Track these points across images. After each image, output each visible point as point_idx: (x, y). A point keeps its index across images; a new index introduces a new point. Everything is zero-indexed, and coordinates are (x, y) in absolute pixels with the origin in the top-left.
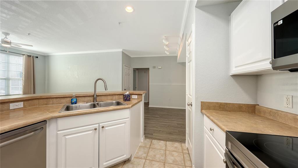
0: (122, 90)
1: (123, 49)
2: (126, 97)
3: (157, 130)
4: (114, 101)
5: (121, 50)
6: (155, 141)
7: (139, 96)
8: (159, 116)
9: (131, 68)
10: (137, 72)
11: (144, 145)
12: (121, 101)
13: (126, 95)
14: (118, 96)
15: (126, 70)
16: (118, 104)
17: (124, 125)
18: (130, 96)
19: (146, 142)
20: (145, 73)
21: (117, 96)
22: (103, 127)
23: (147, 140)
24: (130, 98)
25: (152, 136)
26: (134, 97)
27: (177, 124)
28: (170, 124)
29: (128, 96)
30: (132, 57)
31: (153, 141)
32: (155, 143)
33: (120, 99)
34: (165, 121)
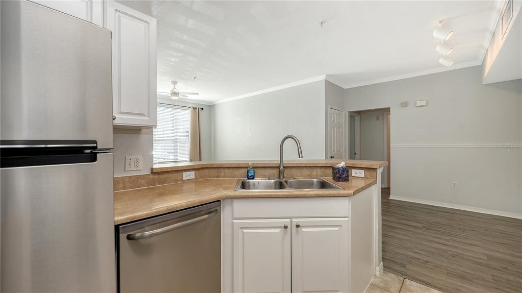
0: (326, 158)
1: (327, 75)
2: (339, 172)
3: (419, 259)
4: (315, 180)
5: (322, 78)
6: (414, 283)
7: (369, 173)
8: (420, 225)
9: (344, 112)
10: (357, 118)
11: (382, 285)
12: (329, 179)
13: (339, 168)
14: (322, 170)
15: (334, 118)
16: (323, 185)
17: (337, 229)
18: (347, 172)
19: (386, 278)
20: (378, 119)
21: (319, 170)
22: (298, 226)
23: (389, 275)
24: (348, 176)
25: (402, 269)
26: (354, 173)
27: (486, 259)
28: (460, 252)
29: (344, 171)
30: (345, 88)
31: (407, 282)
32: (412, 288)
33: (327, 176)
34: (442, 241)
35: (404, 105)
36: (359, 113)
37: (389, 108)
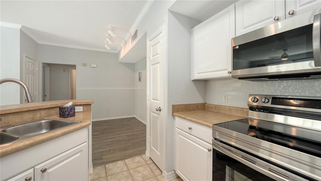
2: (68, 110)
3: (106, 151)
4: (43, 121)
6: (110, 164)
7: (86, 108)
8: (98, 133)
9: (38, 62)
11: (96, 177)
12: (57, 118)
13: (67, 107)
15: (29, 65)
17: (79, 154)
18: (74, 109)
19: (96, 171)
22: (44, 171)
23: (97, 169)
24: (74, 112)
25: (102, 161)
26: (78, 109)
27: (127, 137)
28: (118, 139)
29: (72, 109)
30: (39, 43)
31: (107, 166)
32: (110, 168)
33: (49, 116)
34: (110, 137)
35: (85, 65)
36: (49, 65)
37: (75, 65)
